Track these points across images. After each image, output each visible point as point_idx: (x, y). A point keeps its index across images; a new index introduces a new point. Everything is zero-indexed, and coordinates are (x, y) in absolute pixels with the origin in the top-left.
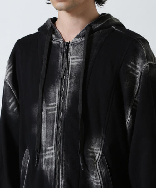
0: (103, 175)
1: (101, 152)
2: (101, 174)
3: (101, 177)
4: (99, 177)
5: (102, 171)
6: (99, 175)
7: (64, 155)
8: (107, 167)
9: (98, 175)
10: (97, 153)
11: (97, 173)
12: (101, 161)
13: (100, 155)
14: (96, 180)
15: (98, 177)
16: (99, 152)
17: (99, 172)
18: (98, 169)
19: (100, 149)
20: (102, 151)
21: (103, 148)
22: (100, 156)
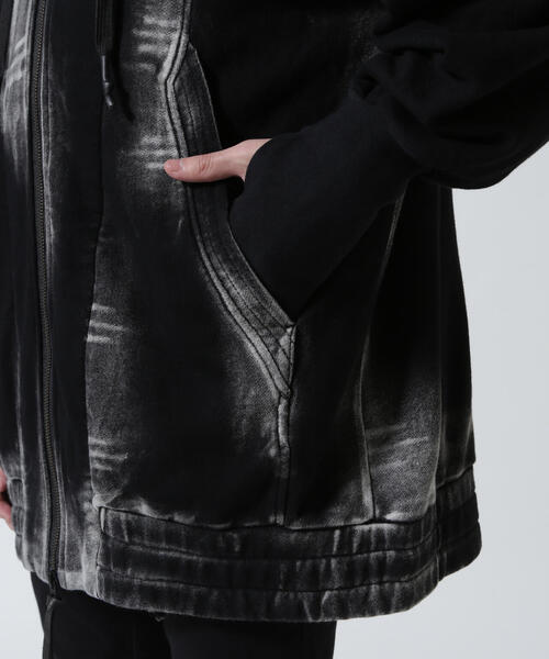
0: (190, 128)
1: (183, 38)
2: (184, 126)
3: (181, 134)
4: (176, 138)
5: (186, 112)
6: (175, 131)
7: (51, 61)
8: (205, 97)
9: (169, 127)
10: (169, 43)
11: (168, 119)
12: (183, 73)
13: (181, 49)
14: (163, 146)
15: (171, 138)
16: (175, 36)
17: (175, 115)
18: (173, 104)
19: (179, 27)
20: (188, 33)
21: (190, 21)
22: (180, 55)
